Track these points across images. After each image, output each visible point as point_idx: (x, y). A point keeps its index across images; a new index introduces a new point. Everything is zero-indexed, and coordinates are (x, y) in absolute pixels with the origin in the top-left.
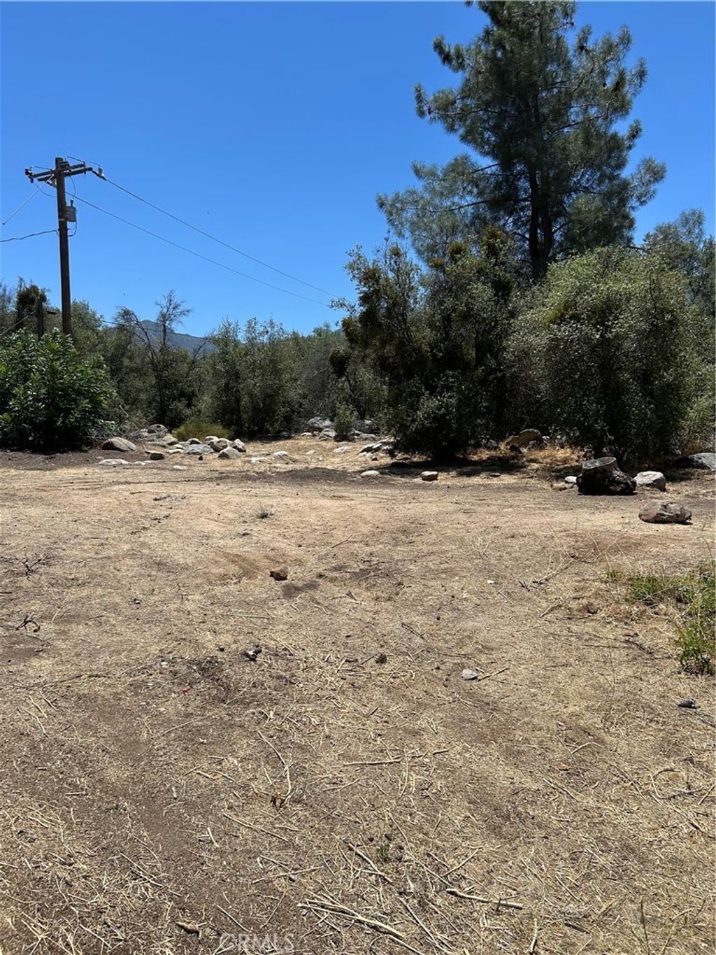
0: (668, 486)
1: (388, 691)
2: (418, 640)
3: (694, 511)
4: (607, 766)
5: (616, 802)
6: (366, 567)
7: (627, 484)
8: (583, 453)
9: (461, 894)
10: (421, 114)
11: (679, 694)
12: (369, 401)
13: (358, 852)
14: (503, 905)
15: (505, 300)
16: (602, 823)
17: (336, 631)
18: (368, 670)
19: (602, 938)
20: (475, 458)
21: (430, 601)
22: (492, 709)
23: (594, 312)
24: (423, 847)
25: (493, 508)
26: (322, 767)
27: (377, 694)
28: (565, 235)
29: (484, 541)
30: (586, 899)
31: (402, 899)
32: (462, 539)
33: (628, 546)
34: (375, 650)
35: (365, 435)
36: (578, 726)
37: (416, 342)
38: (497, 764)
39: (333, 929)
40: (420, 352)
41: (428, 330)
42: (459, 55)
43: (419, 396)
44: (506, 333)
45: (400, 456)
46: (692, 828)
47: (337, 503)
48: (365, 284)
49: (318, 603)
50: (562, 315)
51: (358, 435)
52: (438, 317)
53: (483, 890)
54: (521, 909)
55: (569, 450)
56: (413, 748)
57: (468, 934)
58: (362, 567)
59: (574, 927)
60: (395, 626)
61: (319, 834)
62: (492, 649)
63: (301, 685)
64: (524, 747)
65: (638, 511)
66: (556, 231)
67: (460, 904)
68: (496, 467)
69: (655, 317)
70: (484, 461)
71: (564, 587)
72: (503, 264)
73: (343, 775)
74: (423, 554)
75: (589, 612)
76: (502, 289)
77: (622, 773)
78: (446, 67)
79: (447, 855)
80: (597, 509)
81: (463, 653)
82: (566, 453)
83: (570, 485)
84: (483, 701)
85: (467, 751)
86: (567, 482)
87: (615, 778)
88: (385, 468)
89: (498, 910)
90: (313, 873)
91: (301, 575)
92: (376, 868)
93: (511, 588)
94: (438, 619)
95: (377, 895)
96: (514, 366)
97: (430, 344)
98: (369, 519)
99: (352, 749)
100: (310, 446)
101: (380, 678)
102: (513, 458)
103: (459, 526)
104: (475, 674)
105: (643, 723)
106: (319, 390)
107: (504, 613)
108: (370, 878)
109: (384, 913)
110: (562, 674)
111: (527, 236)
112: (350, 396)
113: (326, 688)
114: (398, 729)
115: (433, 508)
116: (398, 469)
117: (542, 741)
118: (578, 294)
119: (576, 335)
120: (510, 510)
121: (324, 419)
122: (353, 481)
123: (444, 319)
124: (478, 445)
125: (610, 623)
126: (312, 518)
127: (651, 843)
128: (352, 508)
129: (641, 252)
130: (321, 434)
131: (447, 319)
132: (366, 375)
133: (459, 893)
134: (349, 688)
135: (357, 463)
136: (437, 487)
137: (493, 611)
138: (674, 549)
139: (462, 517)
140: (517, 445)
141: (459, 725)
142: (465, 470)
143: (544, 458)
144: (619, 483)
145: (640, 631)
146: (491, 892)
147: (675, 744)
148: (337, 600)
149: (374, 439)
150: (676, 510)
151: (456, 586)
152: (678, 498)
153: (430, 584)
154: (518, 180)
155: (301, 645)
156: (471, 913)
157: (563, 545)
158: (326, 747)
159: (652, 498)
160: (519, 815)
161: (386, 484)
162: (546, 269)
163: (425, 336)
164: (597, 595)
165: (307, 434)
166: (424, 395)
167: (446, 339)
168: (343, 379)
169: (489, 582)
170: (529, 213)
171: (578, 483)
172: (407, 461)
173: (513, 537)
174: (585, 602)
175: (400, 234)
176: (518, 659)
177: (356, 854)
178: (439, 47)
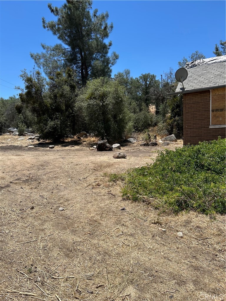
0: (122, 148)
1: (34, 218)
2: (45, 200)
3: (127, 154)
4: (101, 230)
5: (103, 240)
6: (28, 178)
7: (110, 148)
8: (98, 139)
9: (55, 278)
10: (44, 27)
11: (121, 206)
12: (31, 122)
13: (21, 272)
14: (68, 278)
15: (74, 91)
16: (99, 247)
17: (16, 201)
18: (27, 212)
19: (97, 281)
20: (67, 141)
21: (50, 187)
22: (68, 219)
23: (100, 97)
24: (44, 266)
25: (71, 156)
26: (9, 246)
27: (30, 219)
28: (92, 73)
29: (68, 167)
30: (93, 270)
31: (35, 284)
32: (61, 167)
33: (109, 165)
34: (31, 205)
35: (29, 134)
36: (93, 220)
37: (45, 103)
38: (69, 235)
39: (11, 299)
40: (47, 106)
41: (49, 99)
42: (57, 10)
43: (47, 121)
44: (74, 102)
45: (41, 141)
46: (123, 244)
47: (18, 157)
48: (27, 82)
49: (10, 192)
50: (91, 97)
51: (27, 134)
52: (52, 95)
53: (63, 275)
54: (74, 278)
55: (95, 138)
56: (42, 235)
57: (57, 289)
58: (26, 178)
59: (89, 279)
60: (38, 197)
61: (7, 269)
62: (69, 200)
63: (3, 220)
64: (77, 229)
65: (113, 155)
66: (89, 71)
67: (55, 281)
68: (73, 144)
69: (117, 99)
70: (70, 142)
71: (91, 179)
72: (73, 80)
73: (17, 248)
74: (48, 172)
75: (98, 186)
76: (73, 88)
77: (105, 232)
78: (52, 14)
79: (51, 267)
80: (102, 155)
81: (60, 202)
82: (94, 139)
83: (95, 148)
84: (65, 217)
85: (60, 233)
86: (94, 148)
87: (103, 233)
88: (36, 145)
89: (67, 280)
90: (4, 282)
91: (4, 183)
92: (27, 276)
93: (76, 181)
94: (52, 193)
95: (27, 284)
96: (77, 112)
97: (50, 104)
98: (29, 162)
99: (20, 238)
100: (9, 138)
101: (31, 214)
102: (79, 141)
103: (60, 163)
104: (63, 209)
105: (111, 216)
106: (12, 118)
107: (73, 189)
108: (25, 280)
109: (30, 290)
110: (89, 205)
111: (80, 72)
112: (24, 120)
113: (12, 220)
114: (37, 230)
115: (52, 157)
116: (41, 145)
117: (83, 226)
118: (95, 91)
119: (95, 103)
120: (76, 157)
121: (14, 128)
122: (25, 149)
123: (54, 96)
124: (67, 137)
125: (104, 188)
126: (8, 163)
127: (112, 250)
128: (23, 159)
129: (113, 79)
130: (13, 133)
131: (55, 96)
132: (29, 113)
133: (55, 277)
134: (21, 219)
135: (26, 143)
136: (54, 150)
137: (70, 189)
138: (122, 166)
139: (61, 160)
140: (80, 137)
141: (57, 225)
142: (64, 145)
143: (88, 140)
144: (108, 147)
145: (112, 190)
146: (65, 275)
147: (120, 221)
148: (17, 190)
149: (33, 135)
150: (122, 155)
151: (58, 182)
152: (123, 151)
153: (50, 182)
154: (77, 54)
155: (3, 207)
156: (58, 283)
157: (92, 166)
158: (11, 240)
159: (117, 151)
160: (75, 250)
161: (36, 150)
162: (86, 82)
163: (48, 101)
164: (101, 180)
165: (8, 133)
166: (49, 120)
167: (55, 103)
168: (21, 114)
169: (69, 179)
170: (80, 64)
171: (97, 148)
172: (44, 142)
173: (77, 165)
174: (97, 183)
175: (39, 67)
176: (77, 202)
177: (20, 273)
178: (50, 7)
